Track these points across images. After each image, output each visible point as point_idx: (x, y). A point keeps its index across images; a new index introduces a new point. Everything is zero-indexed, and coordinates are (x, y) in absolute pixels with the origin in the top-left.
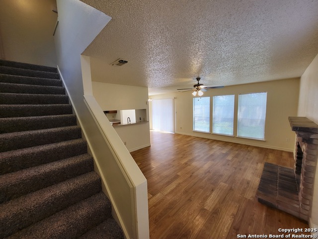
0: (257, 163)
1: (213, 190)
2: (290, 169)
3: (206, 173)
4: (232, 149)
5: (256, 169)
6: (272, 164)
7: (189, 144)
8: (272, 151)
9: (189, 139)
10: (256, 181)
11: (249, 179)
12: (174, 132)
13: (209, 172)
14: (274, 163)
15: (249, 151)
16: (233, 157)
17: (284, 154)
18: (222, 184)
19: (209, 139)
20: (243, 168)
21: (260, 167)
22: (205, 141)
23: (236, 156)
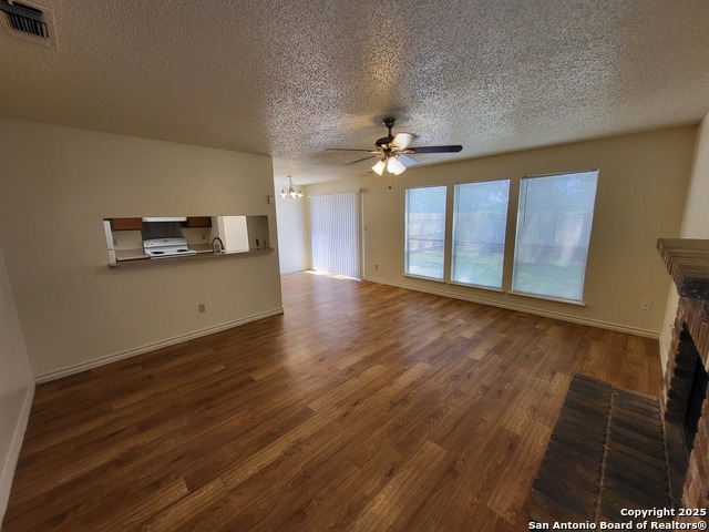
0: (553, 373)
1: (390, 474)
2: (648, 402)
3: (394, 404)
4: (492, 327)
5: (546, 394)
6: (594, 381)
7: (385, 311)
8: (601, 334)
9: (392, 296)
10: (539, 437)
11: (518, 431)
12: (361, 276)
13: (405, 400)
14: (602, 377)
15: (536, 334)
16: (489, 352)
17: (632, 345)
18: (431, 447)
19: (440, 298)
20: (508, 387)
21: (560, 385)
22: (429, 303)
23: (498, 349)
